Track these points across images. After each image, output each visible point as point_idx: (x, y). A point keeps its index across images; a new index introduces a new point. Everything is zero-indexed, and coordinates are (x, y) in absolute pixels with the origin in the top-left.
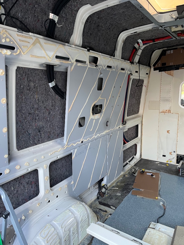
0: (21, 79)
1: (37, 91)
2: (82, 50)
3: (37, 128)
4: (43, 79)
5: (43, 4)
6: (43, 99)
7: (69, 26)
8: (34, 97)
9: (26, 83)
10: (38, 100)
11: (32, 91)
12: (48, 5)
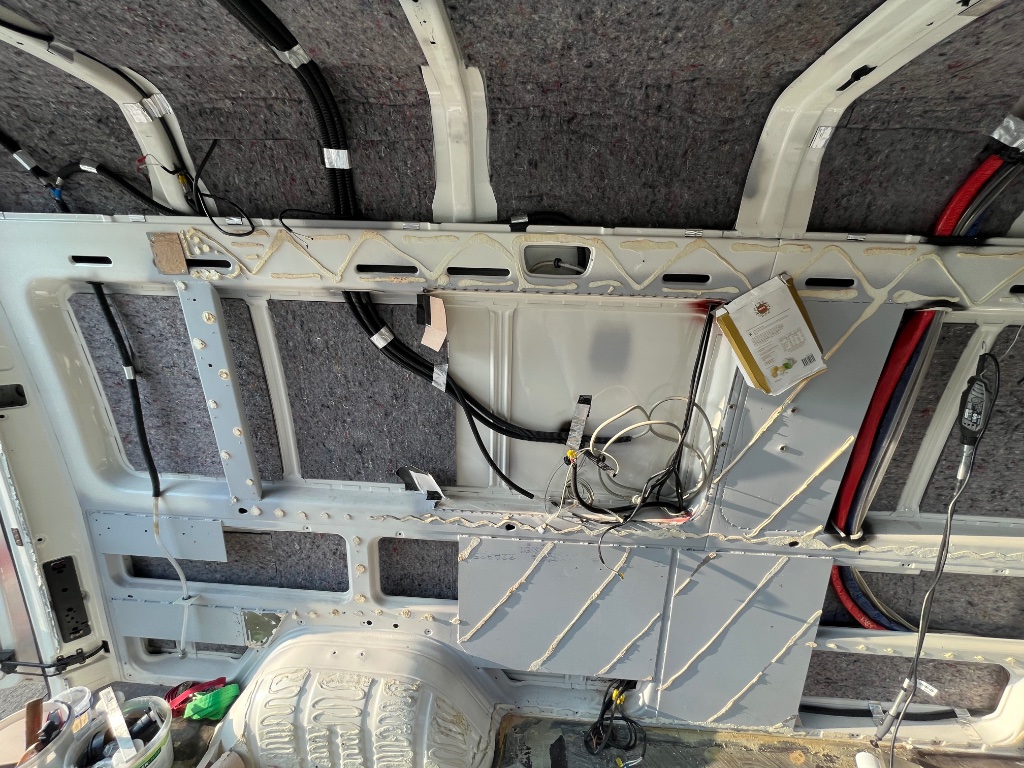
0: (283, 326)
1: (337, 354)
2: (473, 234)
3: (352, 442)
4: (350, 327)
5: (288, 130)
6: (360, 375)
7: (406, 164)
8: (330, 370)
9: (300, 335)
10: (346, 377)
11: (321, 355)
12: (305, 127)
